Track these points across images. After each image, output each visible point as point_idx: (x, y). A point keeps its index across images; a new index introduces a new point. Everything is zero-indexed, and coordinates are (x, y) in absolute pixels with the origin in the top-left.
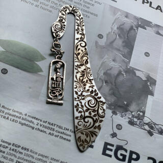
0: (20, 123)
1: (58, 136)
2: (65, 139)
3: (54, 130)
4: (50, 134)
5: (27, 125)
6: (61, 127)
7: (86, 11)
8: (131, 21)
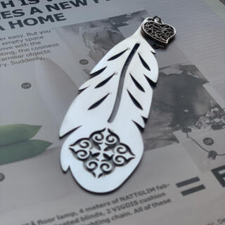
1: (149, 205)
2: (161, 203)
3: (136, 203)
4: (136, 211)
5: (96, 222)
6: (142, 192)
7: (39, 48)
8: (102, 28)
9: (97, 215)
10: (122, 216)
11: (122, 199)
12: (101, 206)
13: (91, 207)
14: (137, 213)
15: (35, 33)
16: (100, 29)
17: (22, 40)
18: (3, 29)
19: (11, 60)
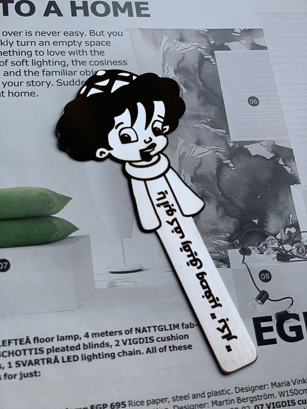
0: (84, 358)
1: (165, 347)
2: (180, 348)
3: (151, 339)
4: (148, 351)
6: (163, 327)
7: (100, 64)
8: (194, 46)
11: (138, 330)
13: (100, 332)
15: (101, 33)
16: (191, 47)
17: (81, 42)
18: (60, 14)
19: (58, 77)
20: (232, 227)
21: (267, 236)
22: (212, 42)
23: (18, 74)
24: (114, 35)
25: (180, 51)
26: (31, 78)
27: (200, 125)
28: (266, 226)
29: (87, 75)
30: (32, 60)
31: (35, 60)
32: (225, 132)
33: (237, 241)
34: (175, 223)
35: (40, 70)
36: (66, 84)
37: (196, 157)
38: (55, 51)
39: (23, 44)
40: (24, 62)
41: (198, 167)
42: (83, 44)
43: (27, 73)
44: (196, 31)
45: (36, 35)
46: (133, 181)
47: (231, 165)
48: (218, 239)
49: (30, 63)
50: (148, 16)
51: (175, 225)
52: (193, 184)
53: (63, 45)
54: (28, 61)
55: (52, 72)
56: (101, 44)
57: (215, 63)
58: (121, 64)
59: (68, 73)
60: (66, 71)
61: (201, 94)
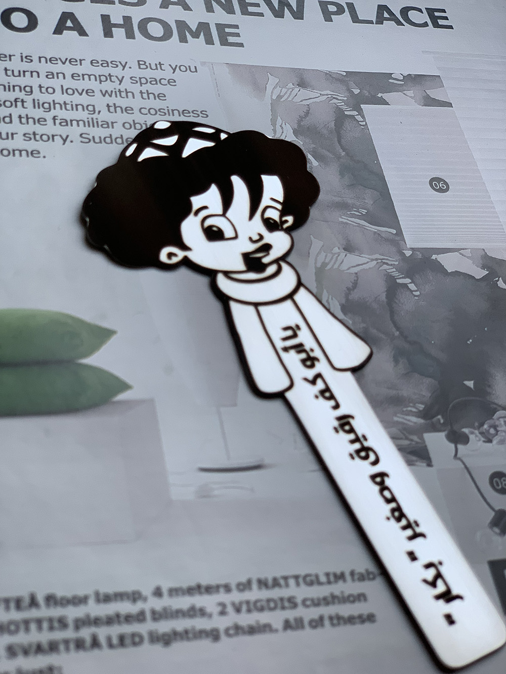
0: (155, 638)
1: (321, 618)
2: (351, 620)
3: (292, 603)
4: (287, 625)
5: (186, 632)
6: (313, 578)
7: (158, 113)
8: (325, 95)
9: (193, 612)
10: (252, 630)
11: (263, 583)
12: (209, 590)
13: (185, 585)
14: (289, 632)
15: (158, 66)
16: (319, 97)
17: (123, 77)
18: (82, 32)
19: (82, 129)
20: (426, 394)
21: (494, 411)
22: (357, 91)
23: (7, 120)
24: (181, 70)
25: (301, 101)
26: (30, 128)
27: (349, 219)
28: (490, 394)
29: (135, 129)
30: (34, 100)
31: (38, 100)
32: (394, 232)
33: (439, 420)
34: (319, 381)
35: (49, 116)
36: (97, 140)
37: (347, 271)
38: (76, 89)
39: (16, 73)
40: (18, 103)
41: (352, 288)
42: (127, 81)
43: (24, 120)
44: (327, 74)
45: (40, 61)
46: (233, 306)
47: (412, 287)
48: (403, 413)
49: (29, 104)
50: (241, 45)
51: (320, 385)
52: (345, 316)
53: (90, 80)
54: (25, 102)
55: (71, 121)
56: (158, 83)
57: (364, 123)
58: (197, 115)
59: (100, 124)
60: (97, 122)
61: (344, 170)
